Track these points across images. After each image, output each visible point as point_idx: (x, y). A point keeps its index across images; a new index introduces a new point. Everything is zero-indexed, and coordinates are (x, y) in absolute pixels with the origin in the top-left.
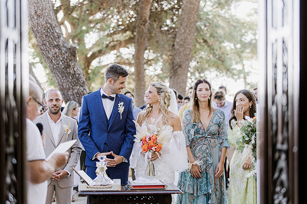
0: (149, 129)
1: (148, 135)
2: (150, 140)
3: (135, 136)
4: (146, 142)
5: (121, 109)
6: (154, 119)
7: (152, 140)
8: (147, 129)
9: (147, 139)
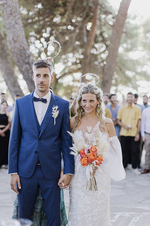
0: (86, 140)
1: (87, 147)
2: (89, 152)
3: (71, 148)
4: (84, 156)
5: (55, 114)
6: (90, 128)
7: (91, 153)
8: (84, 140)
9: (86, 152)
